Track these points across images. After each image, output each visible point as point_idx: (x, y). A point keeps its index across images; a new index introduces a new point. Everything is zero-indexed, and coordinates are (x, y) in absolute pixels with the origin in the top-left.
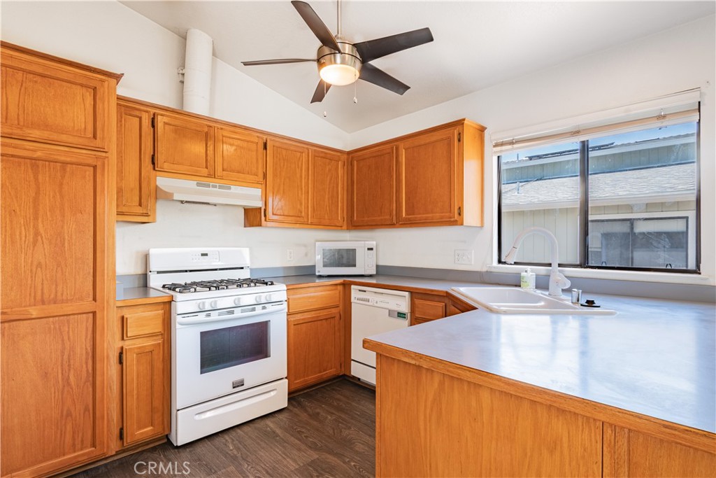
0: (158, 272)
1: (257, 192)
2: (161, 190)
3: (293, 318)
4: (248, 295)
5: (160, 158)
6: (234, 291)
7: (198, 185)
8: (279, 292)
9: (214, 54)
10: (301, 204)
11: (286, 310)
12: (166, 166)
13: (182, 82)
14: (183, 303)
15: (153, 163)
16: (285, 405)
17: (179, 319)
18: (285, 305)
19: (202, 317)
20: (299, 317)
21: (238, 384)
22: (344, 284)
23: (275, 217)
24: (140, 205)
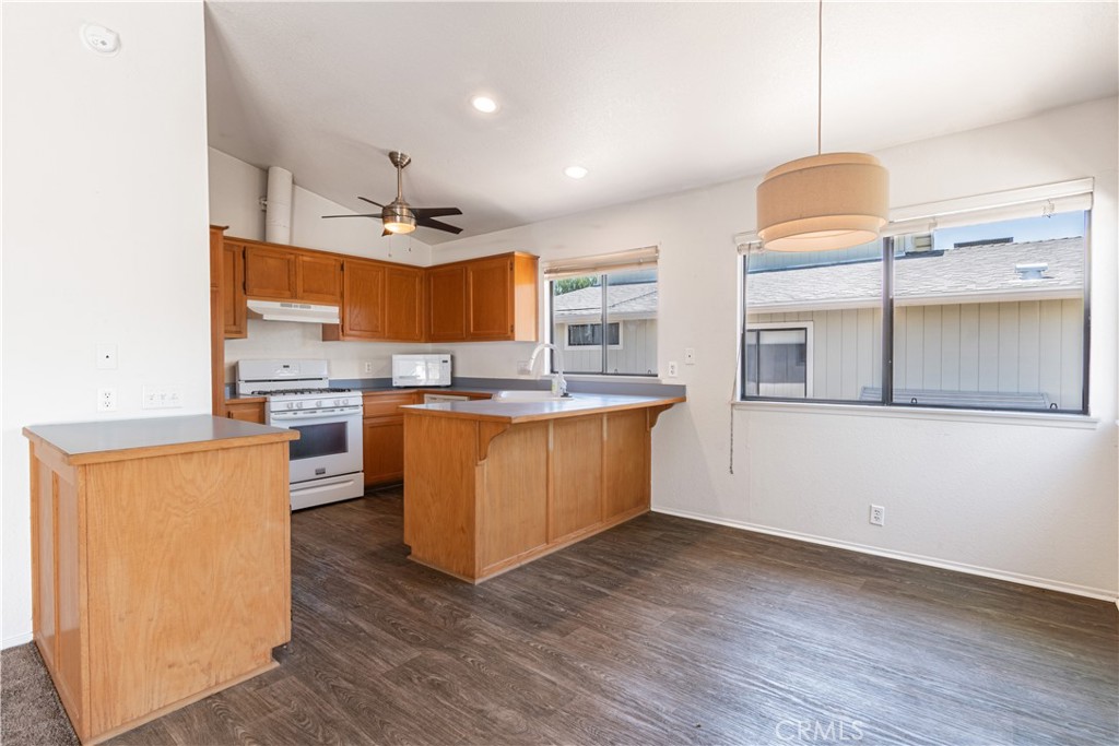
0: (247, 381)
1: (335, 310)
2: (251, 311)
3: (368, 422)
4: (329, 400)
5: (250, 284)
6: (314, 395)
7: (282, 305)
8: (356, 398)
9: (294, 182)
10: (377, 319)
11: (362, 413)
12: (256, 291)
13: (265, 211)
14: (276, 404)
15: (245, 289)
16: (362, 494)
17: (273, 415)
18: (361, 409)
19: (290, 415)
20: (373, 421)
21: (320, 472)
22: (417, 393)
23: (353, 332)
24: (235, 324)
